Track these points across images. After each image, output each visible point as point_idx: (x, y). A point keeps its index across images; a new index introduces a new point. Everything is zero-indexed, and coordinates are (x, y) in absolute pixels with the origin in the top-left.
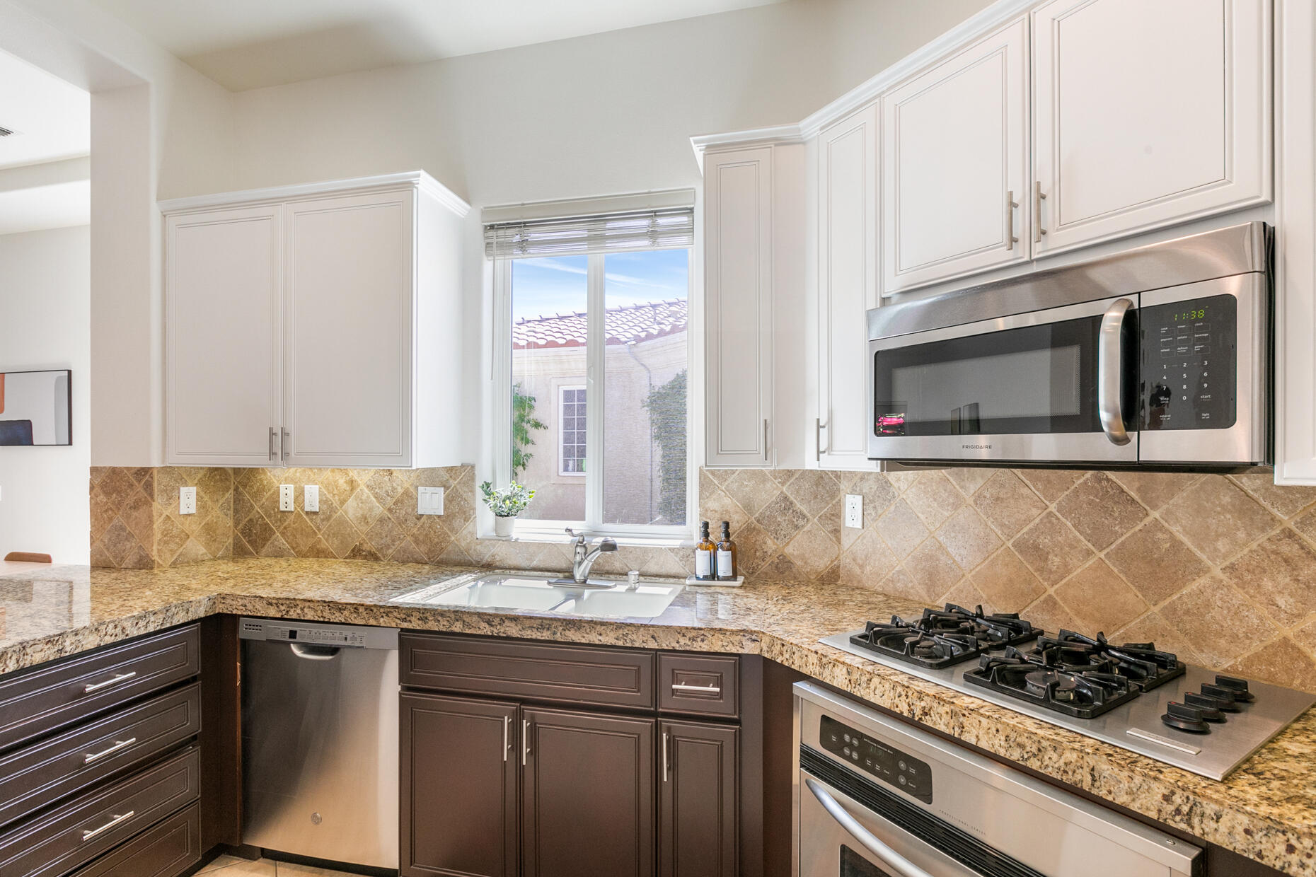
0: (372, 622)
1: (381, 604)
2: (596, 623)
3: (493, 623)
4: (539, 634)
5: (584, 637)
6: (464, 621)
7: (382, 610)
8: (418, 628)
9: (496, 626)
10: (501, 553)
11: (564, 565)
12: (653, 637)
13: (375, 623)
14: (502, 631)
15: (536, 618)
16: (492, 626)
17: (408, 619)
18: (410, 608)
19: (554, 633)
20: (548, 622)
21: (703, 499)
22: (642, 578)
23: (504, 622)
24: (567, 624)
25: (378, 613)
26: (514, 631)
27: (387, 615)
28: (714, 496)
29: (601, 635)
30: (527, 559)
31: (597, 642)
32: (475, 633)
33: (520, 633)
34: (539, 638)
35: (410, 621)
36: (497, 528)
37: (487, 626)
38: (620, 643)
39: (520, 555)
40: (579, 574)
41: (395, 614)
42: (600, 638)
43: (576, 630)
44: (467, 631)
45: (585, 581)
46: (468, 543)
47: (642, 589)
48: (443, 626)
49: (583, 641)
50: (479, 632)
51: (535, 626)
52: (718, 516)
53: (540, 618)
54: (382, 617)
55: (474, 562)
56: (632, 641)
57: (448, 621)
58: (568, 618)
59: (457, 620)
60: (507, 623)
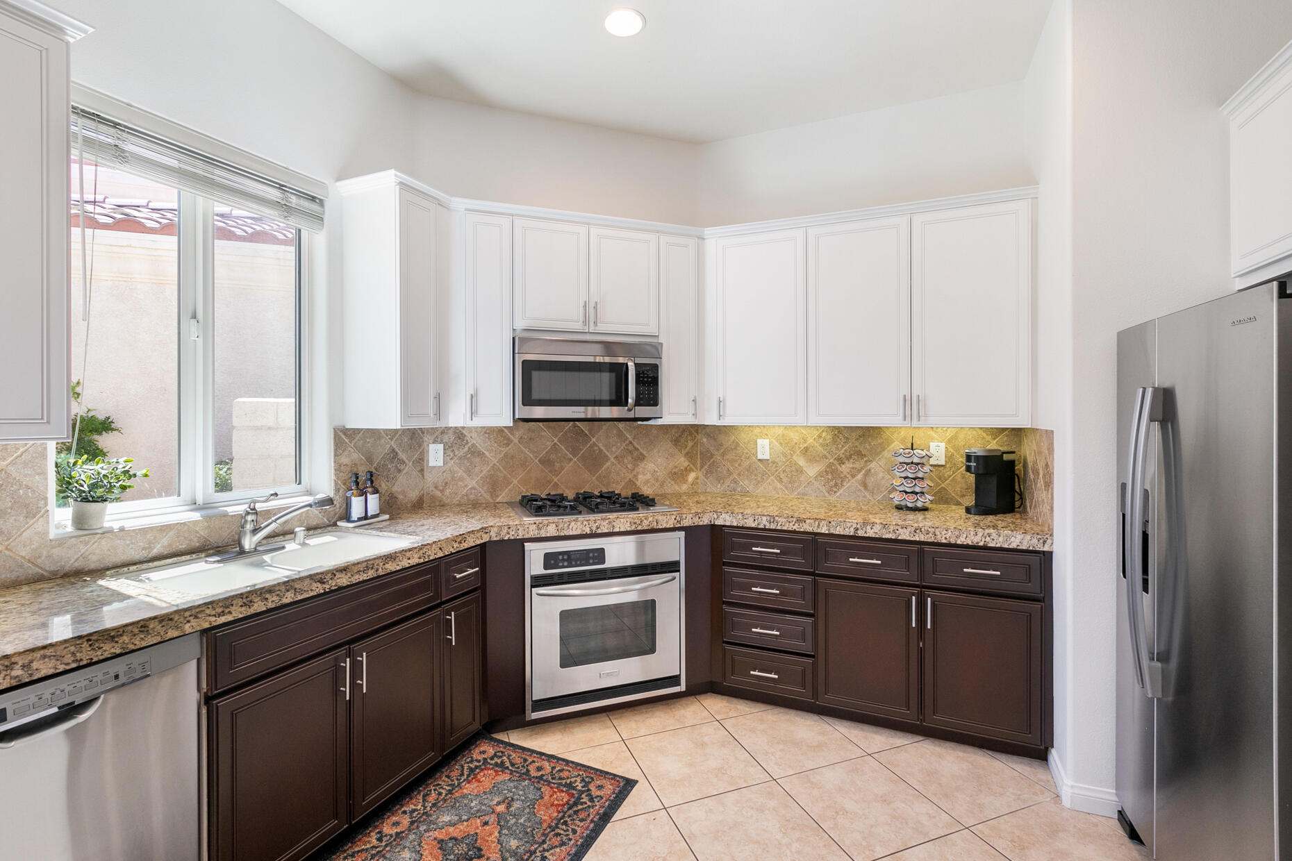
0: (173, 633)
2: (406, 551)
3: (325, 580)
4: (365, 575)
5: (398, 565)
6: (295, 589)
7: (187, 614)
8: (241, 616)
9: (328, 581)
10: (96, 552)
12: (440, 549)
13: (175, 633)
14: (333, 584)
15: (363, 562)
16: (324, 583)
17: (227, 611)
18: (226, 599)
19: (377, 570)
20: (372, 562)
21: (338, 456)
23: (335, 576)
24: (386, 559)
25: (182, 620)
26: (344, 581)
27: (196, 617)
28: (346, 453)
29: (409, 559)
31: (407, 566)
32: (308, 596)
33: (350, 580)
34: (365, 578)
35: (230, 613)
37: (319, 585)
38: (422, 561)
39: (131, 546)
40: (248, 543)
41: (208, 612)
42: (409, 561)
43: (392, 562)
44: (300, 597)
45: (255, 549)
48: (273, 601)
49: (398, 568)
50: (312, 594)
51: (362, 569)
53: (366, 561)
54: (188, 622)
56: (429, 556)
57: (278, 595)
58: (386, 554)
59: (288, 591)
60: (338, 575)
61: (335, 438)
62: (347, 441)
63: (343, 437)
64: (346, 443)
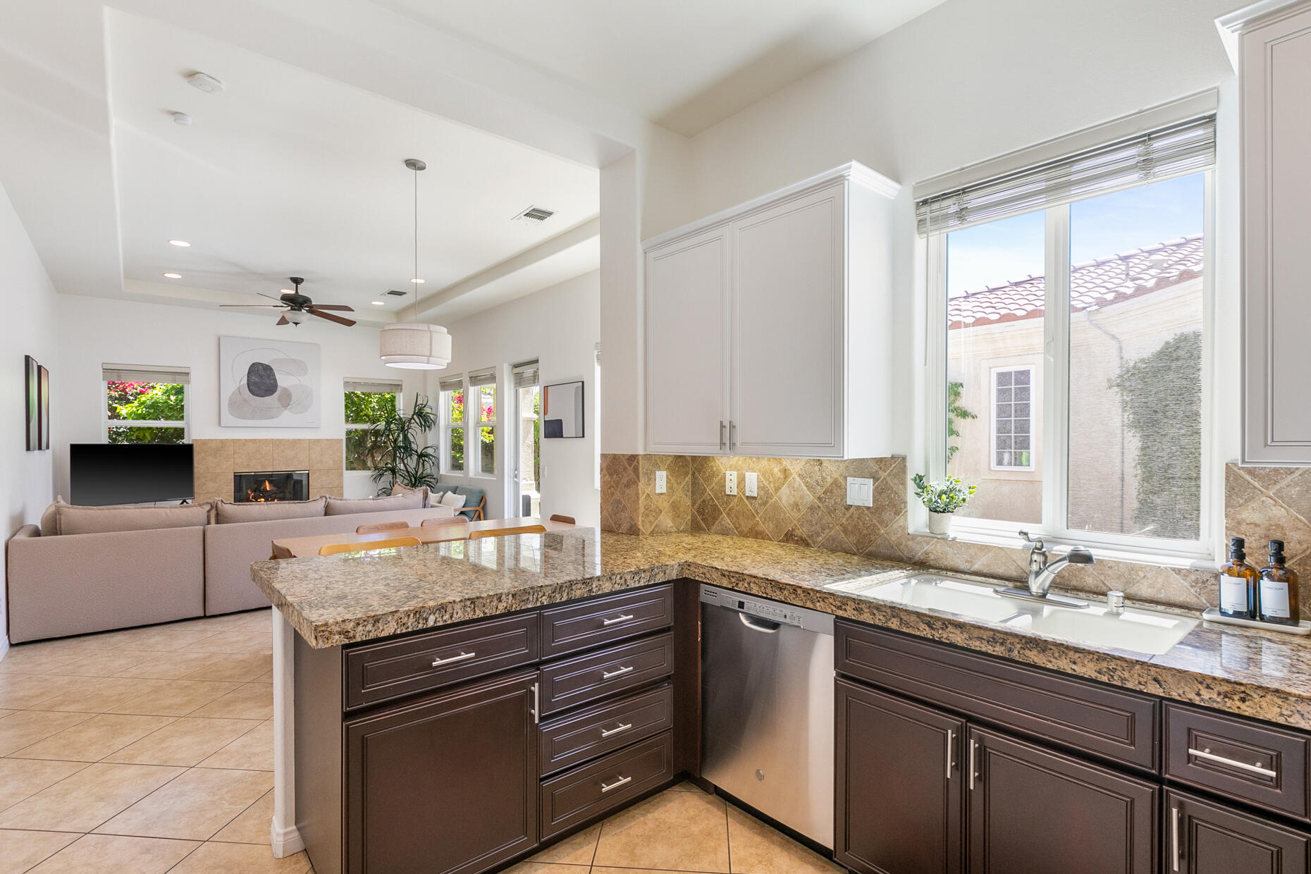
0: (809, 604)
1: (817, 588)
2: (1068, 648)
3: (934, 626)
4: (990, 647)
5: (1050, 662)
6: (901, 619)
7: (818, 595)
8: (853, 618)
9: (938, 630)
10: (934, 551)
11: (1015, 574)
12: (1155, 680)
13: (811, 606)
14: (945, 636)
15: (987, 629)
16: (933, 629)
17: (843, 607)
18: (845, 597)
19: (1010, 650)
20: (1002, 636)
21: (1232, 506)
22: (1128, 602)
23: (947, 627)
24: (1026, 643)
25: (815, 597)
26: (959, 639)
27: (823, 601)
28: (1252, 504)
29: (1074, 663)
30: (967, 561)
31: (1070, 671)
32: (913, 633)
33: (966, 642)
34: (989, 651)
35: (845, 610)
36: (930, 524)
37: (927, 629)
38: (1105, 679)
39: (957, 556)
40: (1035, 585)
41: (831, 600)
42: (1074, 667)
43: (1039, 652)
44: (905, 630)
45: (1044, 596)
46: (899, 538)
47: (1130, 615)
48: (879, 620)
49: (1049, 666)
50: (918, 633)
51: (985, 637)
52: (1260, 531)
53: (992, 630)
54: (819, 601)
55: (905, 558)
56: (1123, 679)
57: (884, 616)
58: (1028, 635)
59: (894, 617)
60: (950, 628)
61: (1227, 479)
62: (1256, 484)
63: (1248, 478)
64: (1255, 488)
